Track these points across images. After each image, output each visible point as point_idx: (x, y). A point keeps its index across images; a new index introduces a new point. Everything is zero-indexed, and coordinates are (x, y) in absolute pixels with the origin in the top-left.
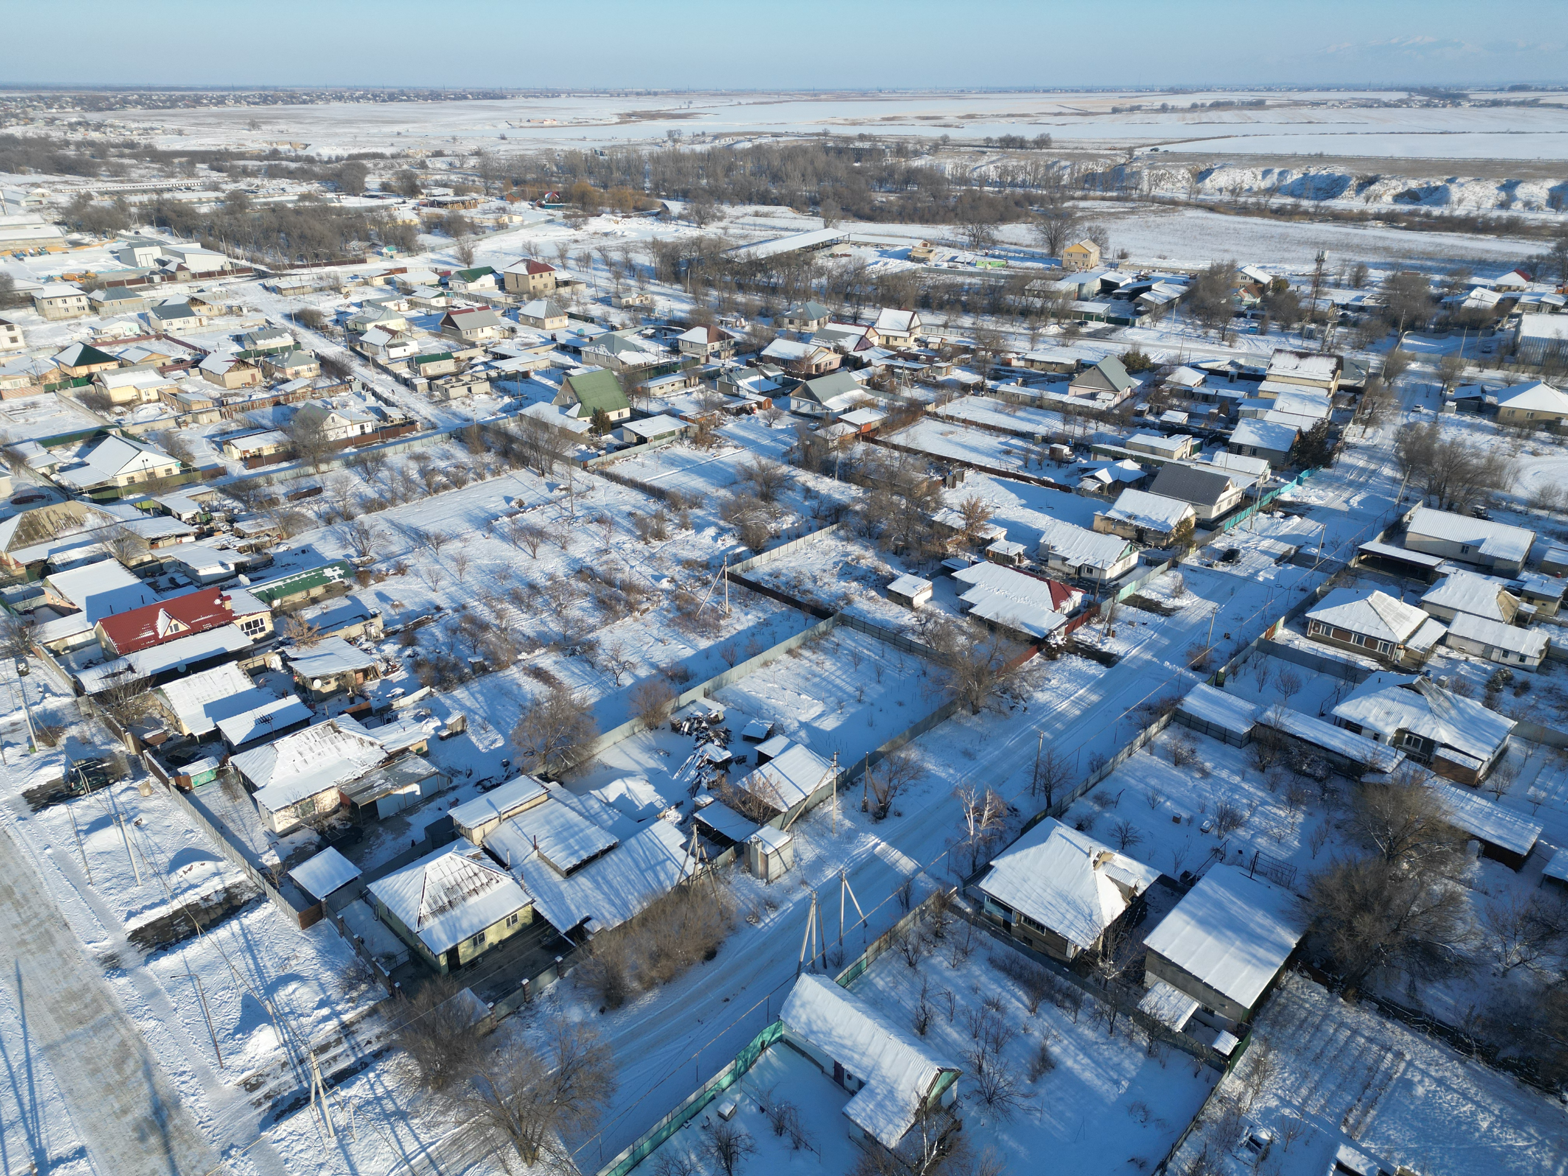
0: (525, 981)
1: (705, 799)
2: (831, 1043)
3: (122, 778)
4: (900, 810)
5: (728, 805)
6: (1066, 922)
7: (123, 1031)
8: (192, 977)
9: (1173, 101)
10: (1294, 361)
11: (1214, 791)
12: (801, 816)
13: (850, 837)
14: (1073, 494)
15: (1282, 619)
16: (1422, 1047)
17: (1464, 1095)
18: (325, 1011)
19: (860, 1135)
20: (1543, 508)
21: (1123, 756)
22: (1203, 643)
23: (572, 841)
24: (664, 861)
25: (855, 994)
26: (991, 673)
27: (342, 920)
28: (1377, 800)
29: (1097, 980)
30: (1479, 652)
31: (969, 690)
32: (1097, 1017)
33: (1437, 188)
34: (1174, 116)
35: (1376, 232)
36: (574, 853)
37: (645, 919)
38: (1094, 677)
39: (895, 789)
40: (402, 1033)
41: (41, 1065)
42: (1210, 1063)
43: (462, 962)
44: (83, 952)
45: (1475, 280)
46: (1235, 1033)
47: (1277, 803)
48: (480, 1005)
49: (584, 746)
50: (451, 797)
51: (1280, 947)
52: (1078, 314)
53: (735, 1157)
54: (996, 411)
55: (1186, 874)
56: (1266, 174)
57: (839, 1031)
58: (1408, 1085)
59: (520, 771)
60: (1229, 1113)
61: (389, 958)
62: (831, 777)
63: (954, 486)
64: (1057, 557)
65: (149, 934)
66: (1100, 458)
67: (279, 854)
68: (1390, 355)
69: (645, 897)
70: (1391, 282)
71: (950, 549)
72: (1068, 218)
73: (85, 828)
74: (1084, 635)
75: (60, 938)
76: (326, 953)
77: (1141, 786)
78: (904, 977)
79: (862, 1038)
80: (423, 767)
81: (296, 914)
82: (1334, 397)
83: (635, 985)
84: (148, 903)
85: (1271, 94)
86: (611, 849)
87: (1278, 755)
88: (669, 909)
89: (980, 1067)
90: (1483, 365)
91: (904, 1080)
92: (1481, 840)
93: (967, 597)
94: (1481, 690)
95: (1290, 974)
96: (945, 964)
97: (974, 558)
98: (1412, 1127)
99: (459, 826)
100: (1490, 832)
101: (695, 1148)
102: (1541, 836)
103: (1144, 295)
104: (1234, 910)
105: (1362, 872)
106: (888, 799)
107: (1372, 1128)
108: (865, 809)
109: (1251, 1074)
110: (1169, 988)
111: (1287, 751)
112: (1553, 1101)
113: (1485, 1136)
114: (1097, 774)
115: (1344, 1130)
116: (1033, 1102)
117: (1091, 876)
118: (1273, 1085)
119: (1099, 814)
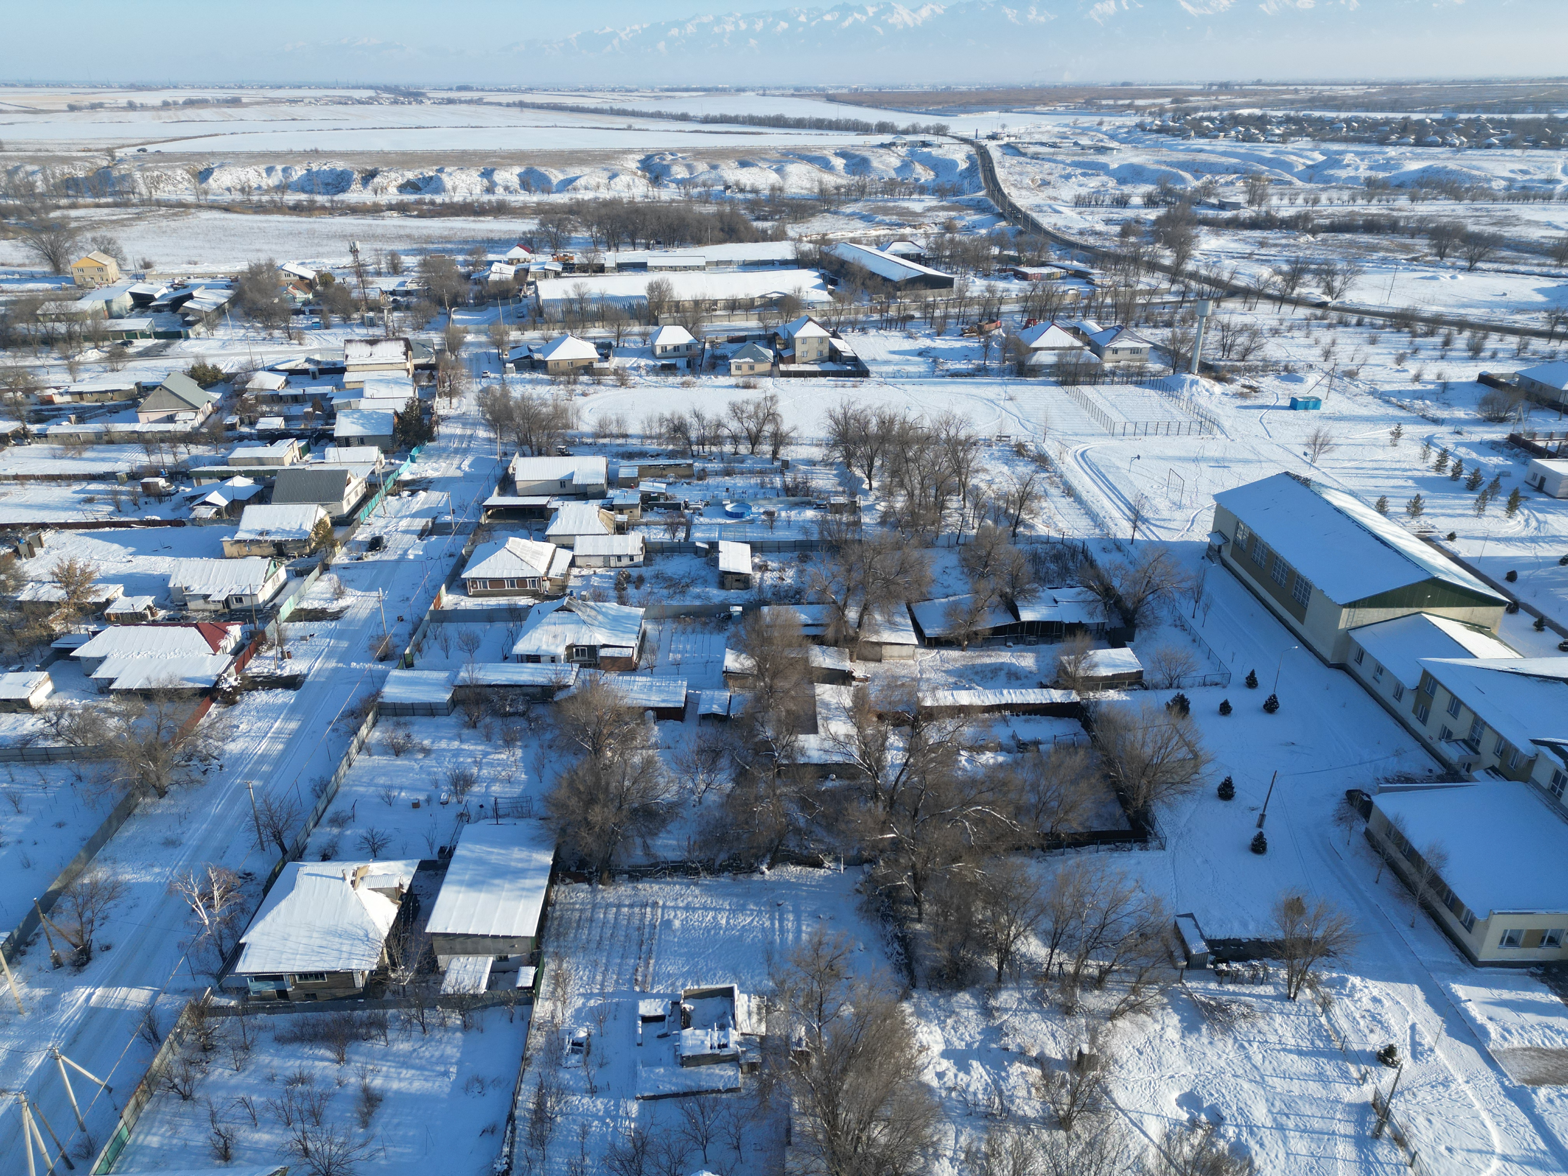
4: (107, 942)
6: (344, 956)
9: (139, 98)
10: (366, 349)
11: (440, 764)
13: (49, 1005)
14: (189, 527)
15: (443, 587)
16: (667, 889)
17: (705, 908)
20: (605, 436)
21: (343, 769)
22: (380, 633)
26: (165, 745)
28: (572, 710)
29: (395, 993)
30: (601, 564)
31: (145, 774)
32: (406, 1026)
33: (431, 178)
34: (147, 114)
35: (393, 222)
38: (285, 705)
39: (91, 922)
42: (519, 1003)
45: (491, 257)
46: (530, 964)
47: (497, 749)
51: (540, 869)
52: (118, 334)
54: (54, 457)
55: (442, 850)
56: (270, 170)
58: (668, 924)
60: (550, 1034)
63: (32, 555)
64: (196, 597)
66: (205, 482)
68: (447, 331)
70: (424, 264)
71: (58, 628)
72: (60, 228)
74: (256, 667)
77: (372, 789)
78: (182, 1116)
82: (414, 376)
85: (244, 91)
87: (482, 707)
89: (306, 1150)
90: (522, 328)
92: (652, 709)
93: (102, 673)
94: (613, 593)
95: (556, 888)
96: (227, 1073)
97: (92, 628)
98: (681, 955)
100: (656, 700)
102: (688, 687)
103: (188, 304)
104: (493, 859)
105: (581, 773)
106: (86, 937)
107: (656, 974)
108: (58, 964)
109: (555, 989)
110: (463, 959)
111: (490, 701)
112: (756, 877)
113: (726, 929)
114: (324, 798)
115: (637, 989)
116: (373, 1146)
117: (354, 898)
118: (574, 988)
119: (340, 835)
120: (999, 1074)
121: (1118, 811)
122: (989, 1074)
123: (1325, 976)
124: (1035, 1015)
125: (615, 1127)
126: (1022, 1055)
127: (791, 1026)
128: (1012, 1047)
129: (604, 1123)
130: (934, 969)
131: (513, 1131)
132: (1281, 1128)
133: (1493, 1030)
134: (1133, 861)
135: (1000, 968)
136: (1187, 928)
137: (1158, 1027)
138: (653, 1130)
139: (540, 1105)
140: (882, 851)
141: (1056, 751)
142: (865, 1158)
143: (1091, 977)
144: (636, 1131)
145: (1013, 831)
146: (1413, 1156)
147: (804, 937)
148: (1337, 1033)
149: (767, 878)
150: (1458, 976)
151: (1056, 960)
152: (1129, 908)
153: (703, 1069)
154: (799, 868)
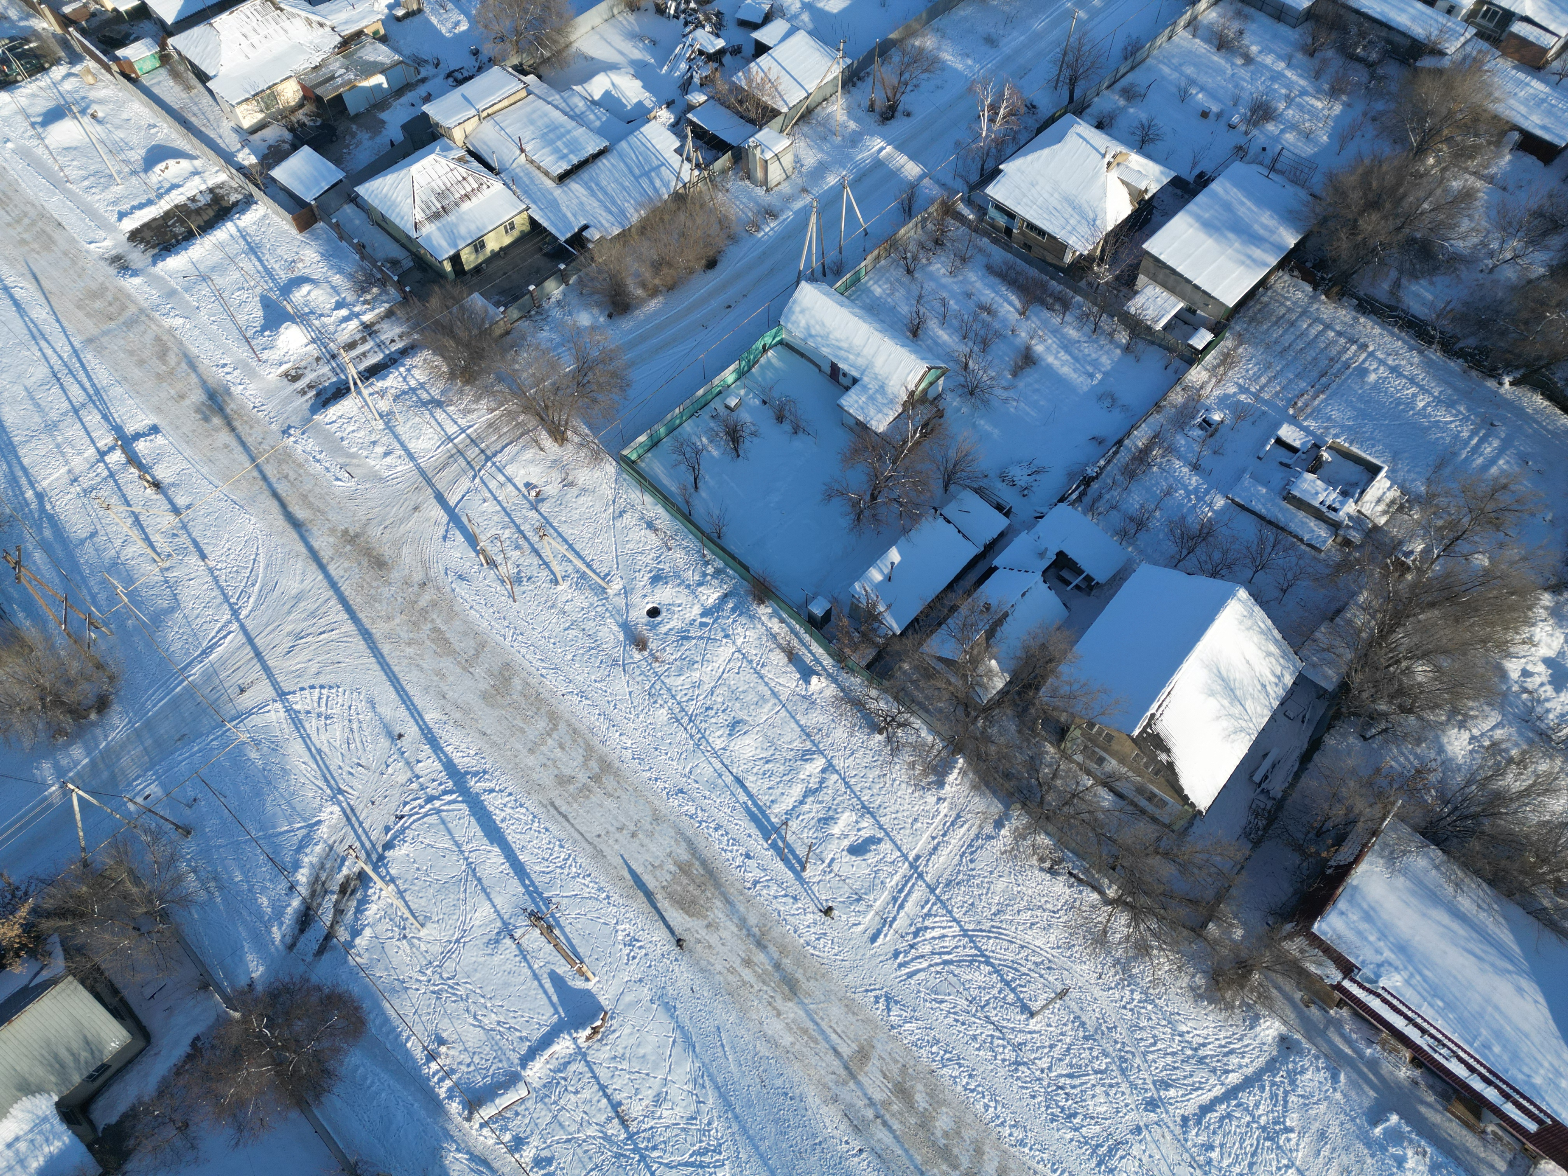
0: (532, 288)
1: (698, 98)
2: (828, 346)
3: (57, 62)
4: (909, 108)
5: (723, 104)
6: (1069, 228)
7: (154, 327)
8: (204, 278)
11: (1253, 80)
12: (802, 117)
13: (855, 140)
16: (1388, 339)
17: (1412, 381)
18: (344, 312)
19: (852, 422)
21: (1161, 40)
23: (559, 143)
24: (659, 167)
25: (853, 301)
27: (337, 224)
28: (1426, 87)
29: (1090, 284)
32: (1084, 317)
36: (563, 157)
37: (644, 228)
39: (906, 84)
40: (422, 332)
41: (89, 356)
42: (1181, 357)
43: (466, 268)
44: (87, 251)
46: (1211, 330)
47: (1318, 93)
48: (491, 309)
49: (559, 31)
50: (422, 90)
51: (1277, 247)
53: (741, 440)
55: (1201, 175)
57: (837, 334)
58: (1363, 372)
59: (492, 62)
60: (1190, 399)
61: (394, 263)
62: (835, 71)
65: (147, 234)
67: (254, 152)
69: (641, 205)
73: (39, 119)
75: (57, 235)
76: (330, 256)
77: (1175, 75)
78: (901, 284)
79: (858, 341)
80: (382, 54)
81: (289, 217)
83: (640, 292)
84: (135, 203)
86: (601, 153)
87: (1334, 35)
88: (666, 218)
89: (966, 365)
91: (895, 377)
92: (1522, 131)
95: (1280, 273)
96: (943, 271)
98: (1354, 408)
99: (437, 124)
100: (1535, 122)
101: (706, 433)
104: (1242, 211)
105: (1385, 168)
106: (898, 96)
107: (1318, 410)
108: (871, 108)
109: (1218, 366)
110: (1158, 290)
111: (1345, 30)
112: (1491, 384)
113: (1418, 413)
114: (1129, 62)
115: (1291, 412)
116: (1011, 394)
117: (1103, 179)
118: (1236, 375)
119: (1123, 109)
125: (1195, 506)
127: (1412, 536)
129: (1188, 496)
131: (1115, 453)
138: (1224, 529)
139: (1146, 451)
142: (1391, 678)
144: (1210, 520)
147: (1494, 470)
149: (1502, 391)
153: (1301, 514)
154: (1546, 403)
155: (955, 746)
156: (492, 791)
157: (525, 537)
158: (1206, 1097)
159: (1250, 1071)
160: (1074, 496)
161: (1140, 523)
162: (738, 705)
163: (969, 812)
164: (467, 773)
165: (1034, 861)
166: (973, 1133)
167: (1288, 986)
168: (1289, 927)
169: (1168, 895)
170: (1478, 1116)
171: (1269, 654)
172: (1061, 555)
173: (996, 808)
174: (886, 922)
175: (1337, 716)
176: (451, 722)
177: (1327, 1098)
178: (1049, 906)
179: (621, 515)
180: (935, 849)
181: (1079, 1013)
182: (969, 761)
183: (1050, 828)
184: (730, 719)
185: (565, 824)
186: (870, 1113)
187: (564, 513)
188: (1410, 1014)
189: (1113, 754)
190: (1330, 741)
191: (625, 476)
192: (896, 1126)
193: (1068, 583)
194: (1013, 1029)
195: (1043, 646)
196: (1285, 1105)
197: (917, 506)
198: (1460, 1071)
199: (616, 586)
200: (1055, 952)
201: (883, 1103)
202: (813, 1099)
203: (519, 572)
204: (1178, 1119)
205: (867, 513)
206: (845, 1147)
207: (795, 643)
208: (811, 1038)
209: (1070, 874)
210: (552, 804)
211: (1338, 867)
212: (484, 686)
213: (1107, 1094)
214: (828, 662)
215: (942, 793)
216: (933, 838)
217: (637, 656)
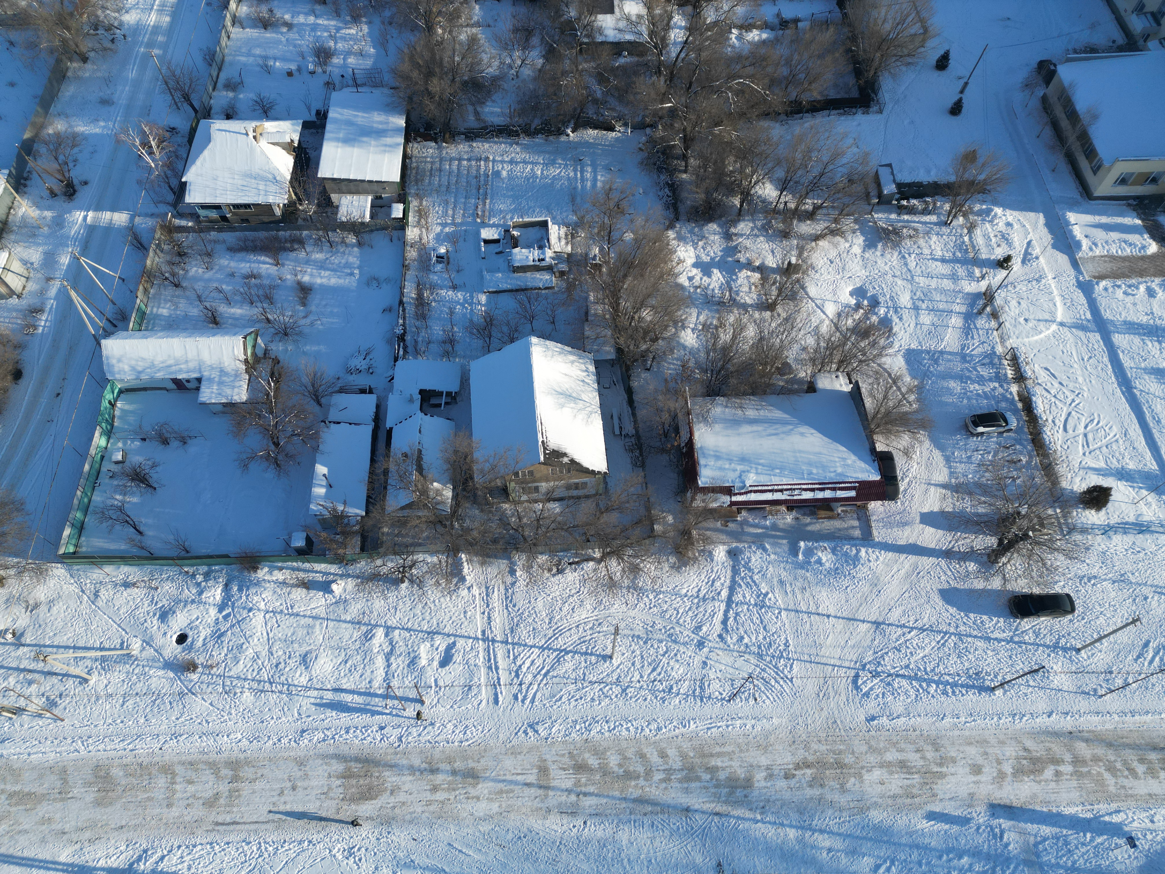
2: (159, 370)
4: (83, 178)
6: (262, 193)
11: (302, 37)
13: (59, 223)
16: (495, 147)
17: (525, 162)
19: (220, 408)
21: (224, 41)
25: (152, 330)
26: (72, 15)
29: (304, 220)
32: (318, 242)
39: (66, 163)
42: (395, 228)
46: (399, 202)
47: (347, 24)
51: (397, 130)
53: (147, 477)
55: (318, 113)
57: (159, 359)
58: (497, 174)
60: (420, 250)
77: (251, 59)
78: (178, 297)
79: (178, 353)
89: (267, 319)
91: (225, 359)
95: (411, 145)
96: (200, 271)
98: (509, 197)
101: (115, 492)
104: (359, 121)
105: (418, 49)
106: (67, 175)
107: (491, 210)
108: (53, 194)
109: (419, 220)
110: (349, 197)
112: (563, 138)
113: (541, 178)
114: (215, 66)
115: (479, 220)
116: (311, 318)
117: (259, 149)
118: (433, 219)
119: (235, 98)
120: (731, 278)
121: (851, 81)
122: (724, 277)
123: (977, 207)
124: (762, 238)
125: (472, 310)
126: (749, 265)
127: (589, 247)
128: (743, 260)
129: (464, 307)
130: (693, 207)
131: (404, 311)
132: (916, 308)
133: (1085, 244)
134: (855, 123)
135: (742, 205)
136: (885, 175)
137: (847, 245)
138: (497, 311)
139: (420, 297)
140: (661, 118)
141: (811, 27)
142: (636, 329)
143: (806, 211)
144: (485, 312)
145: (765, 100)
146: (1000, 325)
147: (599, 184)
148: (974, 247)
149: (571, 139)
150: (1074, 206)
151: (783, 199)
152: (844, 160)
153: (528, 274)
154: (596, 131)
155: (453, 551)
156: (162, 858)
157: (30, 671)
158: (720, 616)
159: (728, 583)
160: (401, 352)
161: (450, 341)
162: (296, 646)
163: (491, 580)
164: (132, 864)
165: (547, 574)
166: (633, 749)
167: (710, 524)
168: (689, 494)
169: (624, 530)
170: (831, 509)
171: (572, 362)
172: (422, 392)
173: (503, 564)
174: (495, 685)
175: (628, 369)
176: (86, 844)
177: (769, 563)
178: (573, 591)
179: (96, 595)
180: (489, 618)
181: (632, 633)
182: (468, 553)
183: (540, 549)
184: (298, 659)
185: (239, 827)
186: (573, 798)
187: (48, 630)
188: (770, 488)
189: (540, 480)
190: (635, 384)
191: (75, 567)
192: (591, 789)
193: (440, 405)
194: (608, 675)
195: (456, 452)
196: (756, 584)
197: (310, 428)
198: (807, 495)
199: (136, 646)
200: (595, 613)
201: (575, 785)
202: (536, 824)
203: (48, 699)
204: (718, 639)
205: (280, 457)
206: (575, 830)
207: (301, 575)
208: (507, 792)
209: (570, 564)
210: (217, 824)
211: (686, 445)
212: (90, 797)
213: (677, 661)
214: (333, 568)
215: (468, 583)
216: (483, 613)
217: (194, 677)
